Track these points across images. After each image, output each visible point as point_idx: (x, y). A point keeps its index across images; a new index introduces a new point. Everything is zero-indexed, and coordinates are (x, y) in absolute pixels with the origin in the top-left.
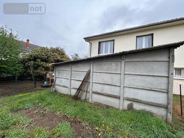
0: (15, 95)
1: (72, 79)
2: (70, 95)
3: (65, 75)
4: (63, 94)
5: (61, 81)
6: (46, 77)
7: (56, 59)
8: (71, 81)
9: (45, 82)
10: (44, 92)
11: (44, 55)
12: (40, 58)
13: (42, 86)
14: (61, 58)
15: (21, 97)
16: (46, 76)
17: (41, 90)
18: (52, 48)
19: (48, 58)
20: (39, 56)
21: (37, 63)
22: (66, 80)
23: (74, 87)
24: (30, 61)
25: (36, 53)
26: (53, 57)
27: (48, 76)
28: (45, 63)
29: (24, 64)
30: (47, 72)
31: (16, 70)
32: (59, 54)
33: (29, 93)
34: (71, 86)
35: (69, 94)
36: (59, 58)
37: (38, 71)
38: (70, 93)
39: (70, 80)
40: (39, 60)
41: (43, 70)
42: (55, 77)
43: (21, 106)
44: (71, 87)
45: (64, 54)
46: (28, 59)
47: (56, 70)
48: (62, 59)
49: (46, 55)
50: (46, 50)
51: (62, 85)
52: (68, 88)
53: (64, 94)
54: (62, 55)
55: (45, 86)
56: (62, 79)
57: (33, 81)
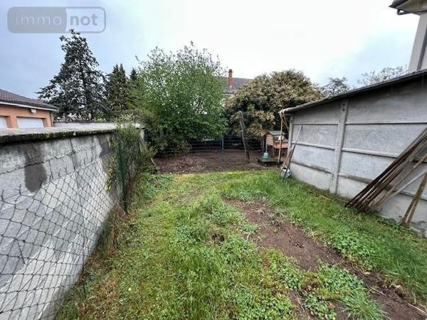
0: (222, 171)
1: (344, 149)
2: (336, 194)
3: (321, 137)
4: (313, 187)
5: (307, 154)
6: (265, 142)
7: (286, 99)
8: (341, 155)
9: (266, 154)
10: (266, 174)
11: (261, 94)
12: (252, 102)
13: (259, 162)
14: (299, 95)
15: (230, 177)
16: (265, 140)
17: (259, 169)
18: (276, 74)
19: (268, 100)
20: (252, 99)
21: (248, 113)
22: (323, 150)
23: (353, 174)
24: (237, 111)
25: (246, 93)
26: (281, 96)
27: (270, 141)
28: (262, 112)
29: (229, 118)
30: (268, 133)
31: (219, 129)
32: (294, 86)
33: (241, 172)
34: (341, 170)
35: (333, 190)
36: (295, 95)
37: (251, 130)
38: (337, 187)
39: (337, 153)
40: (253, 107)
41: (259, 127)
42: (292, 144)
43: (234, 194)
44: (339, 171)
45: (306, 84)
46: (233, 108)
47: (293, 125)
48: (302, 98)
49: (265, 95)
50: (264, 83)
51: (309, 165)
52: (330, 176)
53: (317, 189)
54: (300, 86)
55: (266, 163)
56: (311, 149)
57: (243, 149)
